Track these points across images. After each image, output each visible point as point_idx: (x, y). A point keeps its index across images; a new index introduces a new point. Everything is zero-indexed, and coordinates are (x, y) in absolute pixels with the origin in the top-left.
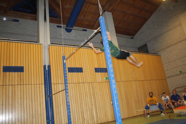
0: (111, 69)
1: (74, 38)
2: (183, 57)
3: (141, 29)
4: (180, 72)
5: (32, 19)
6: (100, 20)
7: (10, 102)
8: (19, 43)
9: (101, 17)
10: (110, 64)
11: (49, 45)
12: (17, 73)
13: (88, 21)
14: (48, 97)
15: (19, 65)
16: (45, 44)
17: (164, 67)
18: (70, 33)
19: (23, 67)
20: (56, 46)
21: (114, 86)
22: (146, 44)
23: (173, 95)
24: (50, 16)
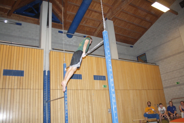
0: (112, 83)
1: (75, 44)
2: (181, 69)
3: (141, 38)
4: (177, 83)
5: (35, 23)
6: (104, 34)
7: (9, 106)
8: (21, 47)
9: (105, 31)
10: (111, 78)
11: (50, 51)
12: (17, 77)
13: (89, 27)
14: (46, 102)
15: (19, 69)
16: (46, 49)
17: (162, 78)
18: (71, 38)
19: (23, 71)
20: (57, 52)
21: (114, 101)
22: (145, 53)
23: (169, 106)
24: (53, 21)
